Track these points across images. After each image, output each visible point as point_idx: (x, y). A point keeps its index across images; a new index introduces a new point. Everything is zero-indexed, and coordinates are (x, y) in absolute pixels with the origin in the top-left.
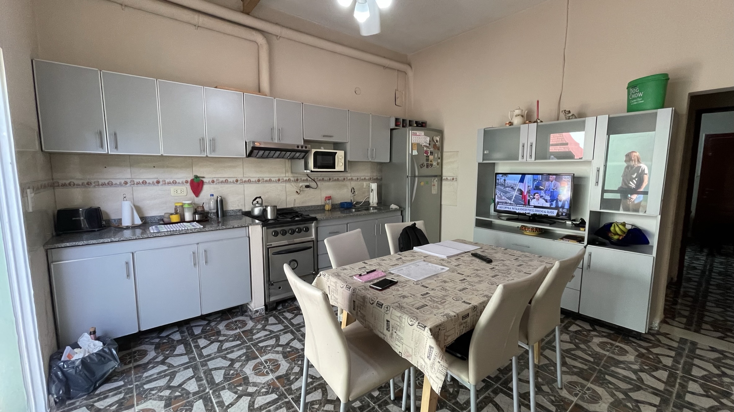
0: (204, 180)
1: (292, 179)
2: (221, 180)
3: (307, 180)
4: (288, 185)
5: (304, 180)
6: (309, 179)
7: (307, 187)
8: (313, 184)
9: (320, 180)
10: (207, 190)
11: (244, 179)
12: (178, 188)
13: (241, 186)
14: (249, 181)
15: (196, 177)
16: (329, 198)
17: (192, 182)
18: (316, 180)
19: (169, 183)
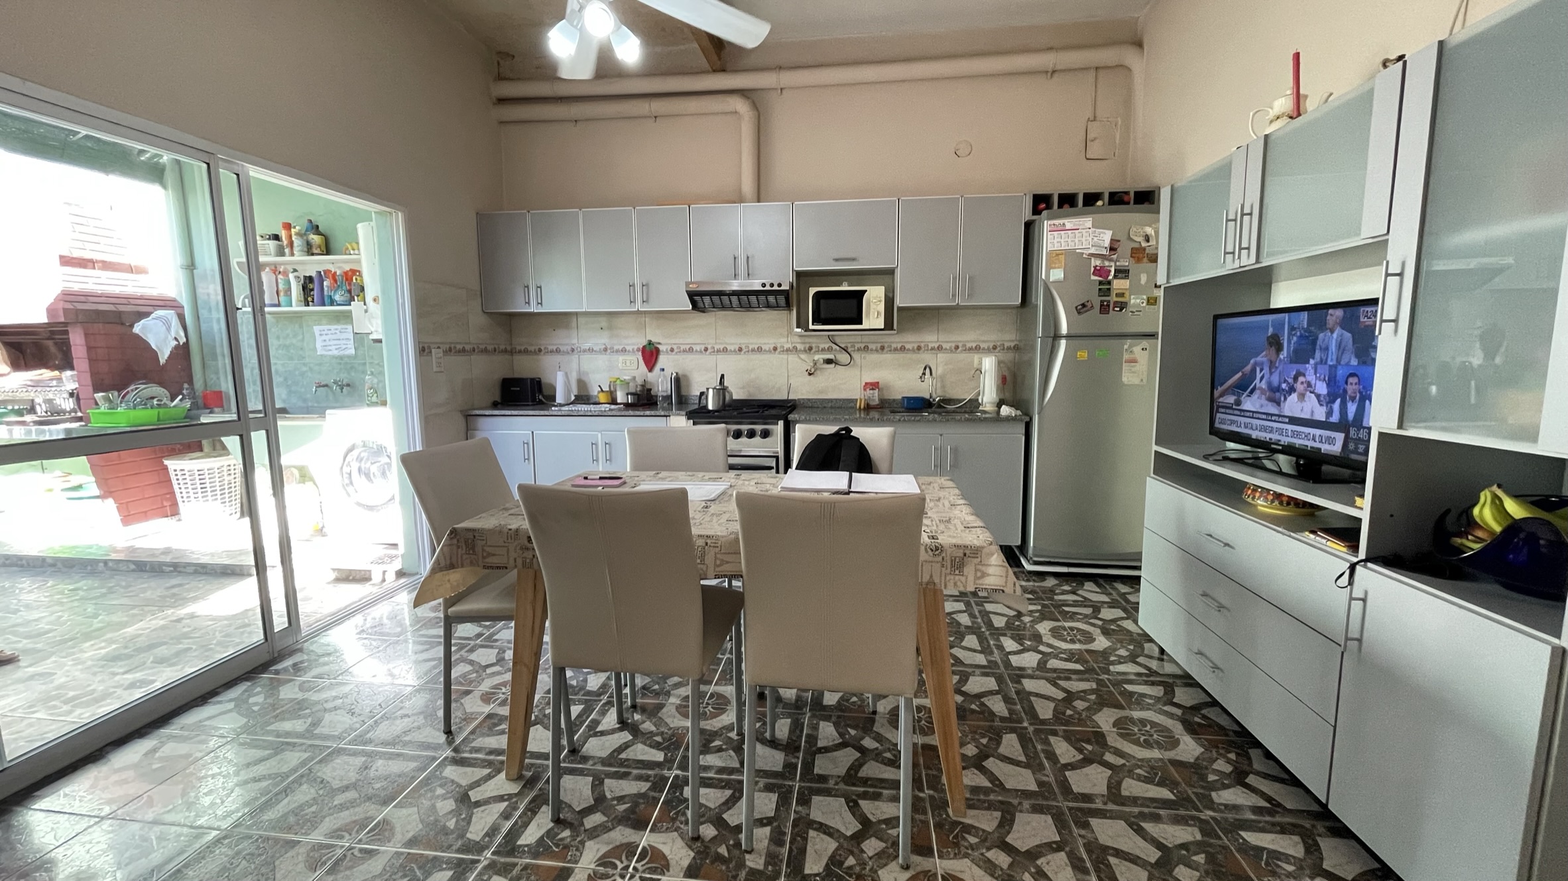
0: (661, 347)
1: (800, 347)
2: (683, 347)
3: (830, 350)
4: (792, 358)
5: (823, 350)
6: (835, 347)
7: (829, 361)
8: (843, 358)
9: (859, 349)
10: (663, 361)
11: (717, 347)
12: (629, 358)
13: (714, 357)
14: (725, 350)
15: (650, 343)
16: (874, 386)
17: (644, 350)
18: (849, 350)
19: (617, 351)
